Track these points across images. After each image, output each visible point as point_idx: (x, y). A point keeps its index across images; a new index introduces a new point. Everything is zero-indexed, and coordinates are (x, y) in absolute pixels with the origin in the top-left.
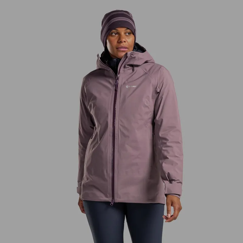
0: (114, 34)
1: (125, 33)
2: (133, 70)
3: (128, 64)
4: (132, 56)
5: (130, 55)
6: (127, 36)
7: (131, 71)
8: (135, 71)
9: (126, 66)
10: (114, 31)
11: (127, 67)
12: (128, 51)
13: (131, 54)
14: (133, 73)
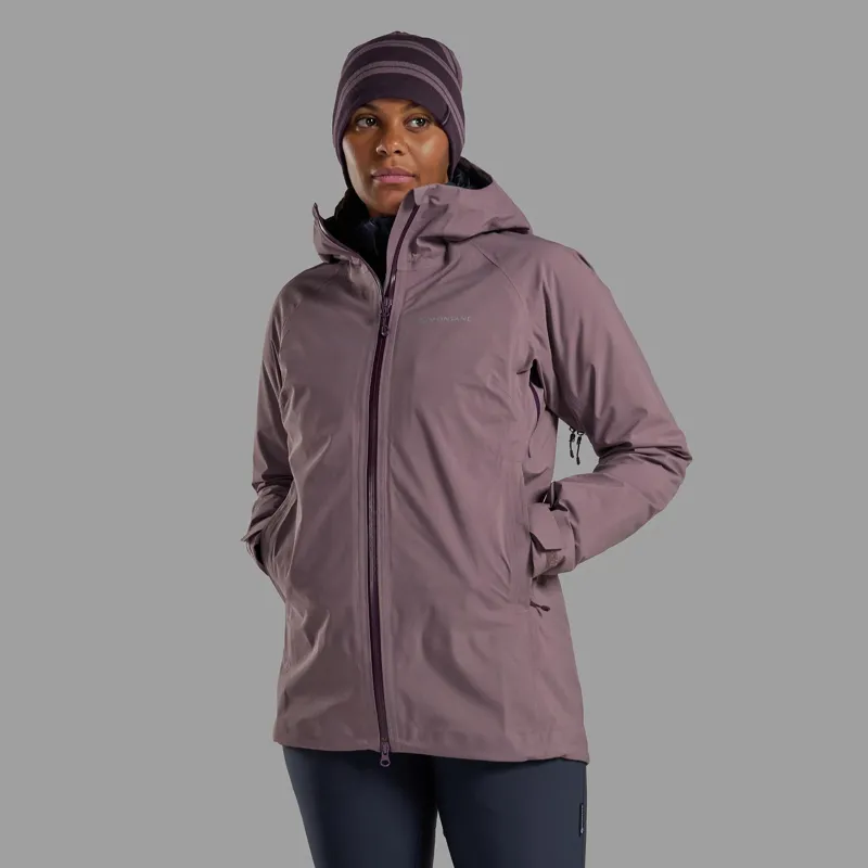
0: (363, 123)
1: (407, 121)
2: (447, 258)
3: (426, 233)
4: (434, 201)
5: (426, 200)
6: (412, 130)
7: (439, 261)
8: (452, 263)
9: (418, 242)
10: (364, 110)
11: (423, 249)
12: (416, 183)
13: (432, 196)
14: (447, 268)
